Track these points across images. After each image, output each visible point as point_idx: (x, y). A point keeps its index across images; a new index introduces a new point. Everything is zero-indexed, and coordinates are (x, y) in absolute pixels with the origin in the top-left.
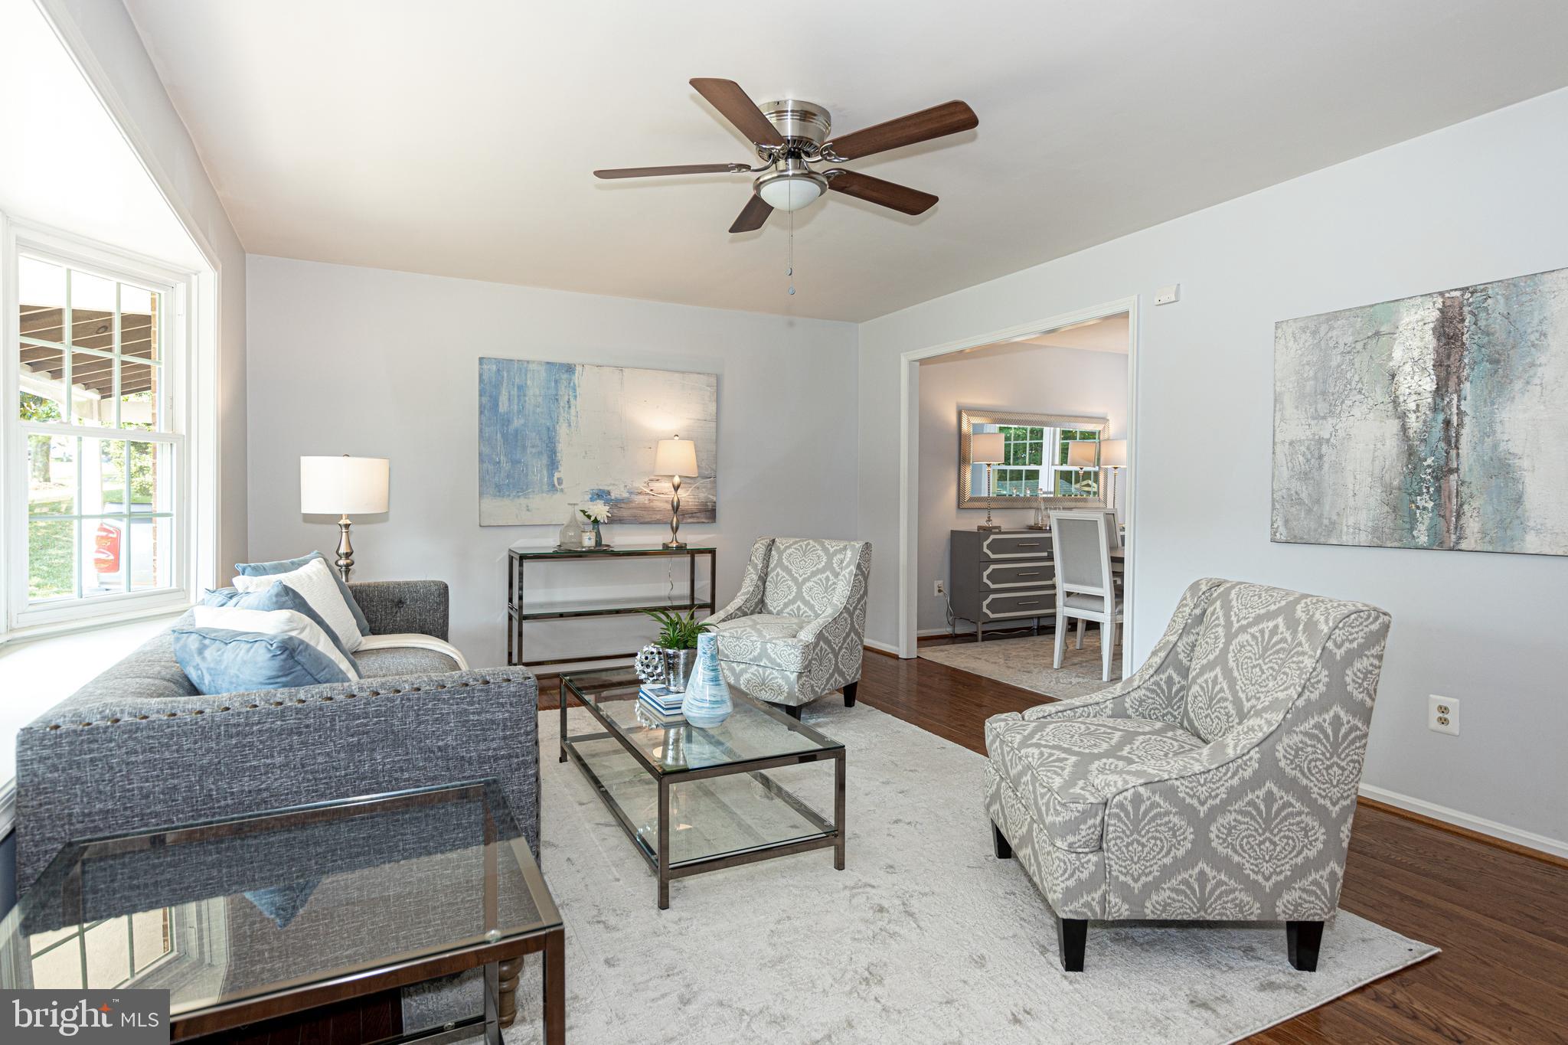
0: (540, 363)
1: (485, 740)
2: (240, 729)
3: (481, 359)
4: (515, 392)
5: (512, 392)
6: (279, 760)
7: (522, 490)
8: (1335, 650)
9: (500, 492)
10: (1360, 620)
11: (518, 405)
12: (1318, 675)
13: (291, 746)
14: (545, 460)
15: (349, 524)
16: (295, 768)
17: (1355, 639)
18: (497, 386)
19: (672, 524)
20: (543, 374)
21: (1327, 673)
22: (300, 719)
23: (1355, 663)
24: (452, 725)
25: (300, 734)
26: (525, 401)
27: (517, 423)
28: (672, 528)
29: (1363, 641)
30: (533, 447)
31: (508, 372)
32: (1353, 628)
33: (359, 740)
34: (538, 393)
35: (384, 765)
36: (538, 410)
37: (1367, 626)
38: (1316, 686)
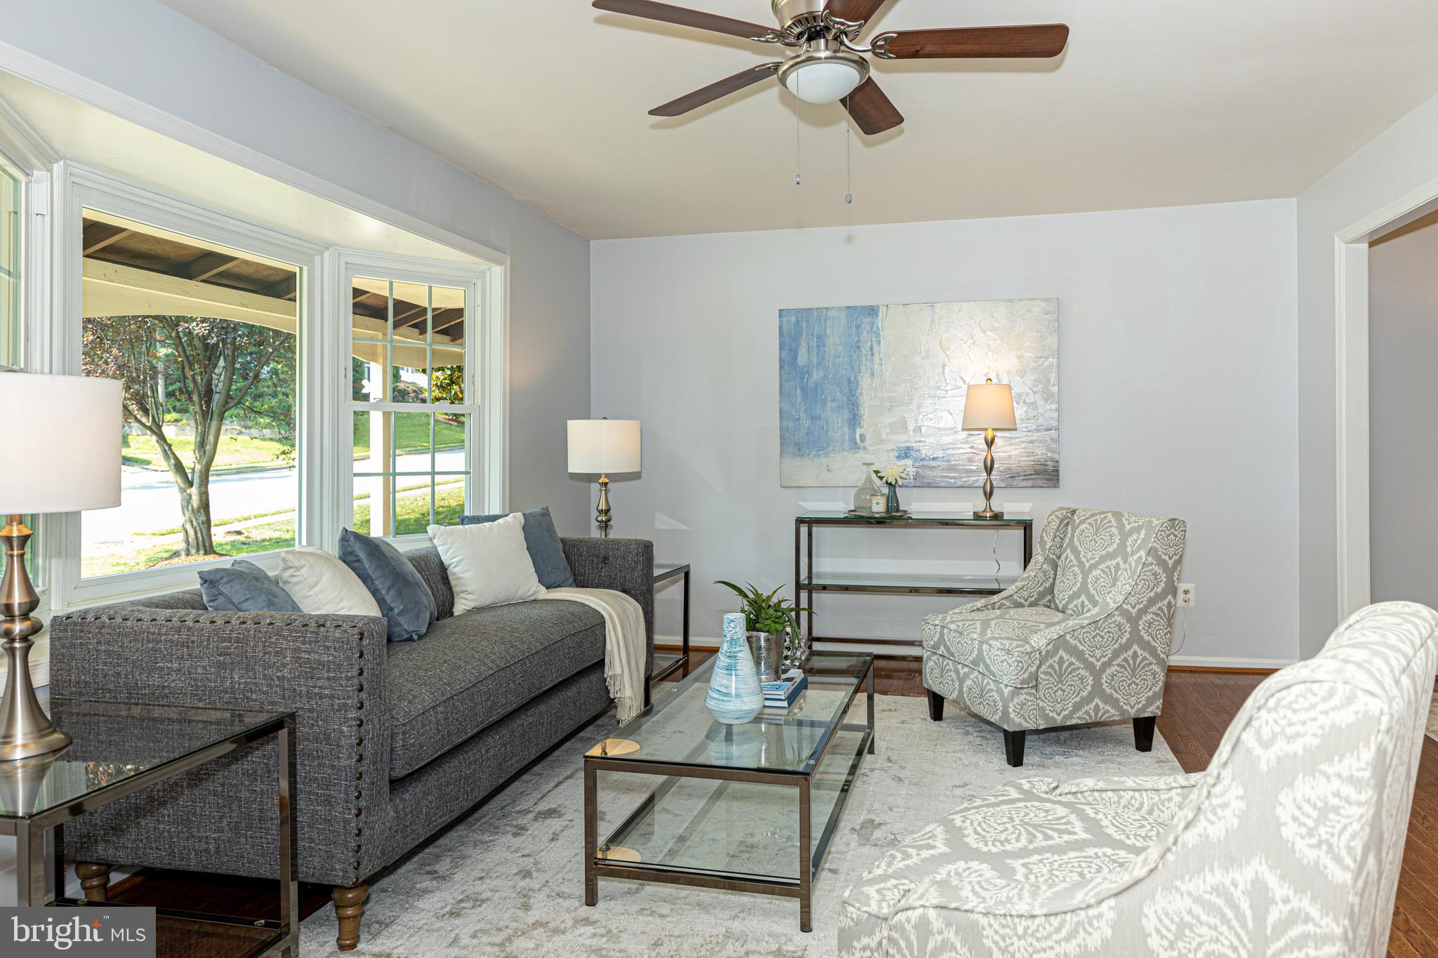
0: (840, 309)
1: (312, 678)
2: (155, 636)
3: (781, 311)
4: (814, 342)
5: (811, 343)
6: (175, 665)
7: (823, 449)
8: (1258, 751)
9: (800, 450)
10: (1312, 699)
11: (817, 356)
12: (1224, 793)
13: (183, 655)
14: (846, 415)
15: (606, 481)
16: (184, 674)
17: (1298, 735)
18: (796, 338)
19: (984, 487)
20: (844, 321)
21: (1241, 792)
22: (189, 635)
23: (1298, 783)
24: (288, 659)
25: (188, 647)
26: (825, 352)
27: (816, 376)
28: (985, 493)
29: (1316, 741)
30: (833, 401)
31: (807, 321)
32: (1295, 711)
33: (224, 659)
34: (838, 342)
35: (240, 684)
36: (838, 360)
37: (1325, 713)
38: (1219, 811)
